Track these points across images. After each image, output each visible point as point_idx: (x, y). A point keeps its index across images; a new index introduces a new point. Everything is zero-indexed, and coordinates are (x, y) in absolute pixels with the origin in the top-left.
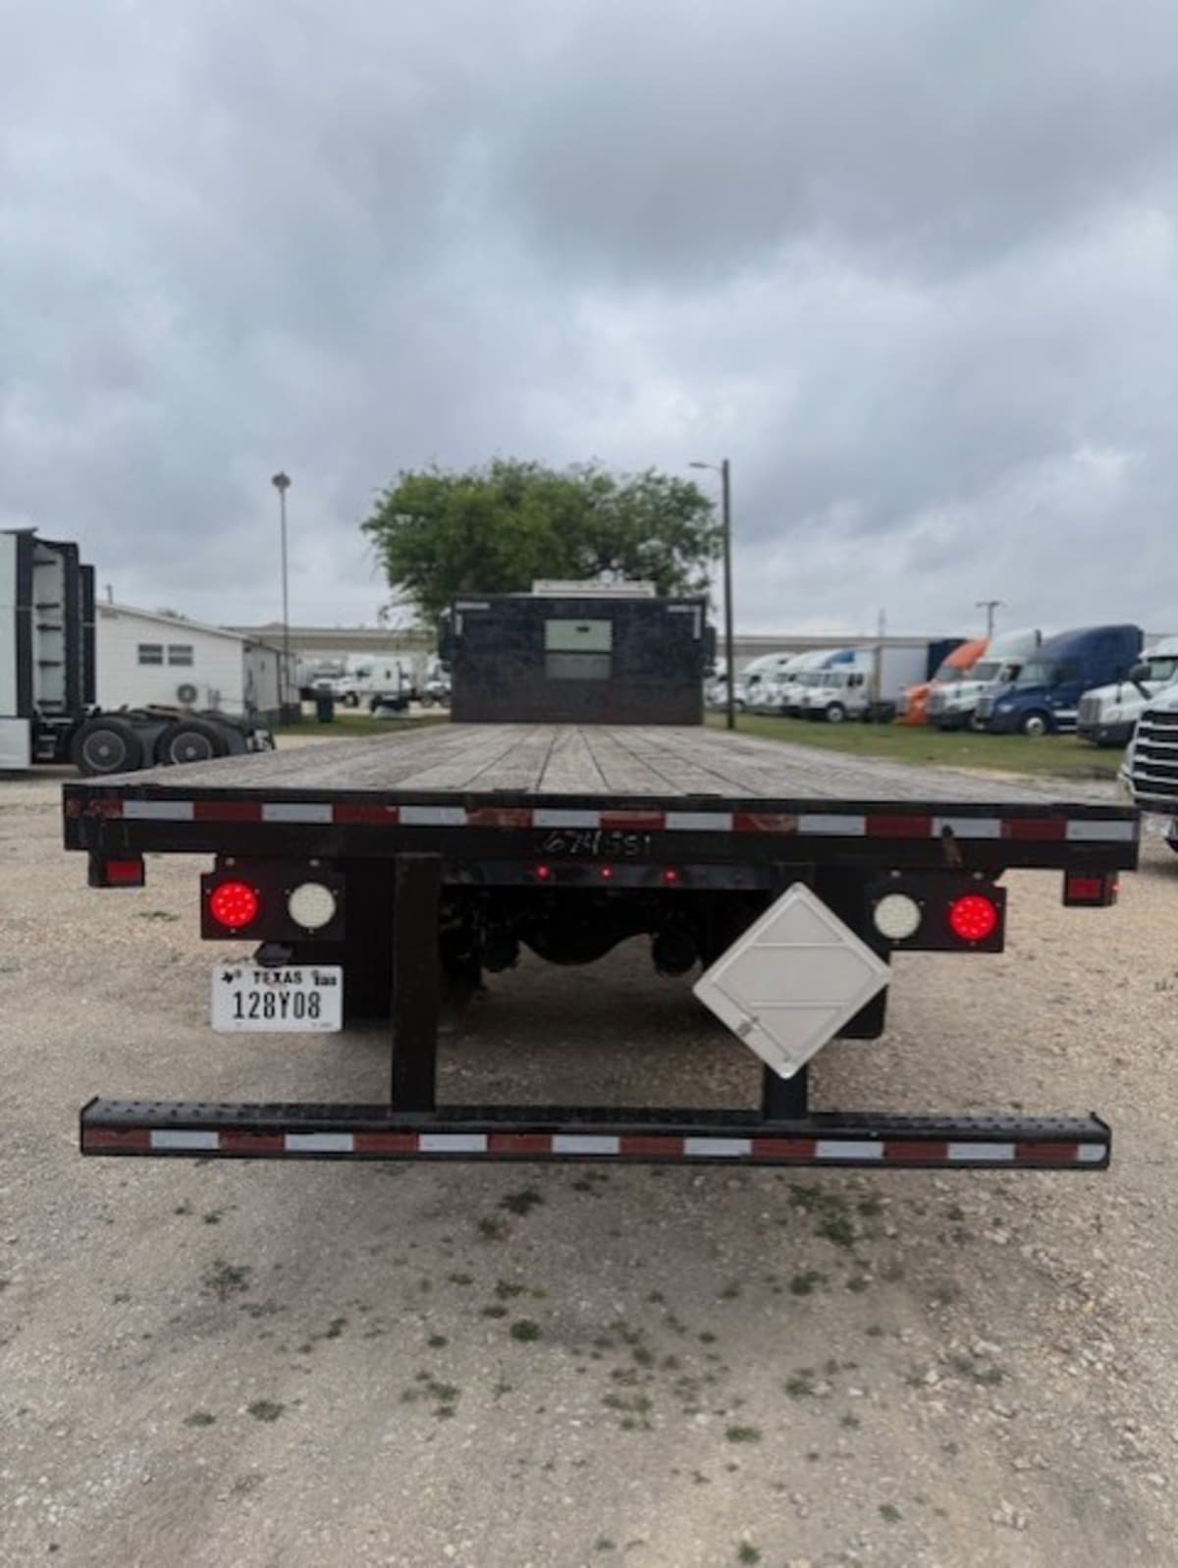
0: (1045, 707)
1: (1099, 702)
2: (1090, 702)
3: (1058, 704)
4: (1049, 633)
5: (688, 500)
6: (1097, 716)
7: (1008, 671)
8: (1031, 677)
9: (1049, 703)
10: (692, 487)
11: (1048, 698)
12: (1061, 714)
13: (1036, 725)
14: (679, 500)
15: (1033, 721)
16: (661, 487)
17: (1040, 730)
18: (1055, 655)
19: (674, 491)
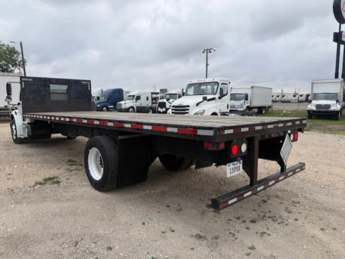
0: (106, 105)
1: (121, 104)
2: (119, 104)
3: (109, 105)
4: (105, 90)
5: (12, 51)
6: (121, 107)
7: (97, 98)
8: (102, 99)
9: (107, 104)
10: (14, 48)
11: (107, 103)
12: (110, 107)
13: (105, 109)
14: (10, 51)
15: (104, 108)
16: (4, 47)
17: (106, 110)
18: (107, 95)
19: (7, 48)
